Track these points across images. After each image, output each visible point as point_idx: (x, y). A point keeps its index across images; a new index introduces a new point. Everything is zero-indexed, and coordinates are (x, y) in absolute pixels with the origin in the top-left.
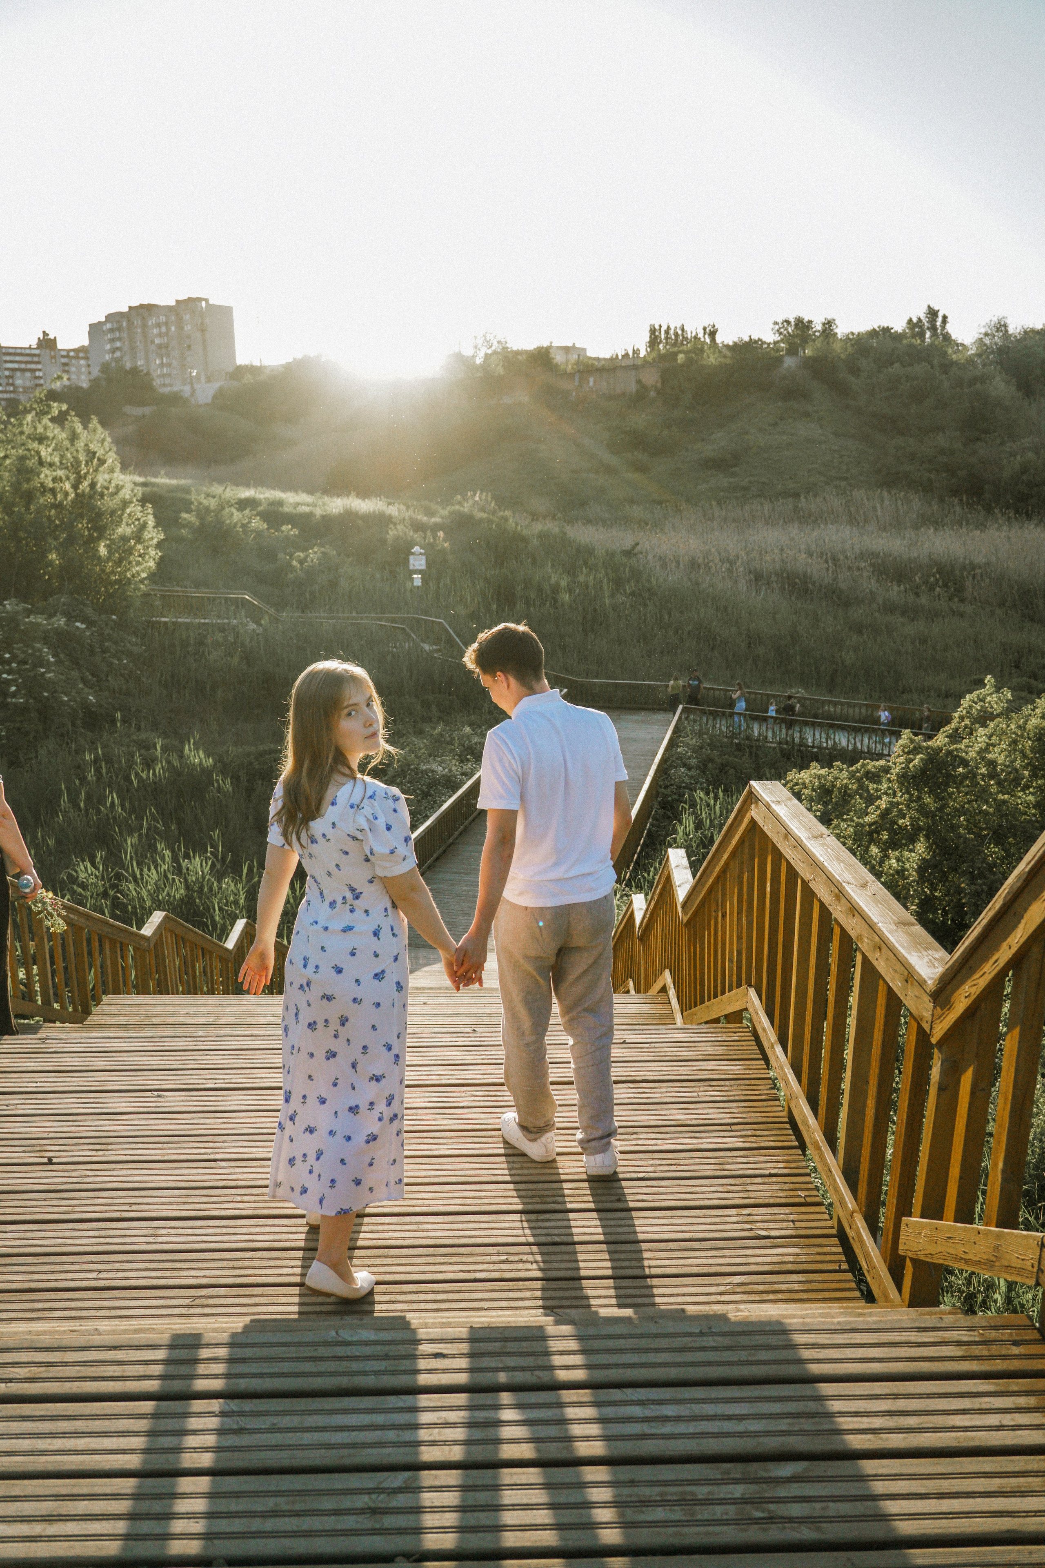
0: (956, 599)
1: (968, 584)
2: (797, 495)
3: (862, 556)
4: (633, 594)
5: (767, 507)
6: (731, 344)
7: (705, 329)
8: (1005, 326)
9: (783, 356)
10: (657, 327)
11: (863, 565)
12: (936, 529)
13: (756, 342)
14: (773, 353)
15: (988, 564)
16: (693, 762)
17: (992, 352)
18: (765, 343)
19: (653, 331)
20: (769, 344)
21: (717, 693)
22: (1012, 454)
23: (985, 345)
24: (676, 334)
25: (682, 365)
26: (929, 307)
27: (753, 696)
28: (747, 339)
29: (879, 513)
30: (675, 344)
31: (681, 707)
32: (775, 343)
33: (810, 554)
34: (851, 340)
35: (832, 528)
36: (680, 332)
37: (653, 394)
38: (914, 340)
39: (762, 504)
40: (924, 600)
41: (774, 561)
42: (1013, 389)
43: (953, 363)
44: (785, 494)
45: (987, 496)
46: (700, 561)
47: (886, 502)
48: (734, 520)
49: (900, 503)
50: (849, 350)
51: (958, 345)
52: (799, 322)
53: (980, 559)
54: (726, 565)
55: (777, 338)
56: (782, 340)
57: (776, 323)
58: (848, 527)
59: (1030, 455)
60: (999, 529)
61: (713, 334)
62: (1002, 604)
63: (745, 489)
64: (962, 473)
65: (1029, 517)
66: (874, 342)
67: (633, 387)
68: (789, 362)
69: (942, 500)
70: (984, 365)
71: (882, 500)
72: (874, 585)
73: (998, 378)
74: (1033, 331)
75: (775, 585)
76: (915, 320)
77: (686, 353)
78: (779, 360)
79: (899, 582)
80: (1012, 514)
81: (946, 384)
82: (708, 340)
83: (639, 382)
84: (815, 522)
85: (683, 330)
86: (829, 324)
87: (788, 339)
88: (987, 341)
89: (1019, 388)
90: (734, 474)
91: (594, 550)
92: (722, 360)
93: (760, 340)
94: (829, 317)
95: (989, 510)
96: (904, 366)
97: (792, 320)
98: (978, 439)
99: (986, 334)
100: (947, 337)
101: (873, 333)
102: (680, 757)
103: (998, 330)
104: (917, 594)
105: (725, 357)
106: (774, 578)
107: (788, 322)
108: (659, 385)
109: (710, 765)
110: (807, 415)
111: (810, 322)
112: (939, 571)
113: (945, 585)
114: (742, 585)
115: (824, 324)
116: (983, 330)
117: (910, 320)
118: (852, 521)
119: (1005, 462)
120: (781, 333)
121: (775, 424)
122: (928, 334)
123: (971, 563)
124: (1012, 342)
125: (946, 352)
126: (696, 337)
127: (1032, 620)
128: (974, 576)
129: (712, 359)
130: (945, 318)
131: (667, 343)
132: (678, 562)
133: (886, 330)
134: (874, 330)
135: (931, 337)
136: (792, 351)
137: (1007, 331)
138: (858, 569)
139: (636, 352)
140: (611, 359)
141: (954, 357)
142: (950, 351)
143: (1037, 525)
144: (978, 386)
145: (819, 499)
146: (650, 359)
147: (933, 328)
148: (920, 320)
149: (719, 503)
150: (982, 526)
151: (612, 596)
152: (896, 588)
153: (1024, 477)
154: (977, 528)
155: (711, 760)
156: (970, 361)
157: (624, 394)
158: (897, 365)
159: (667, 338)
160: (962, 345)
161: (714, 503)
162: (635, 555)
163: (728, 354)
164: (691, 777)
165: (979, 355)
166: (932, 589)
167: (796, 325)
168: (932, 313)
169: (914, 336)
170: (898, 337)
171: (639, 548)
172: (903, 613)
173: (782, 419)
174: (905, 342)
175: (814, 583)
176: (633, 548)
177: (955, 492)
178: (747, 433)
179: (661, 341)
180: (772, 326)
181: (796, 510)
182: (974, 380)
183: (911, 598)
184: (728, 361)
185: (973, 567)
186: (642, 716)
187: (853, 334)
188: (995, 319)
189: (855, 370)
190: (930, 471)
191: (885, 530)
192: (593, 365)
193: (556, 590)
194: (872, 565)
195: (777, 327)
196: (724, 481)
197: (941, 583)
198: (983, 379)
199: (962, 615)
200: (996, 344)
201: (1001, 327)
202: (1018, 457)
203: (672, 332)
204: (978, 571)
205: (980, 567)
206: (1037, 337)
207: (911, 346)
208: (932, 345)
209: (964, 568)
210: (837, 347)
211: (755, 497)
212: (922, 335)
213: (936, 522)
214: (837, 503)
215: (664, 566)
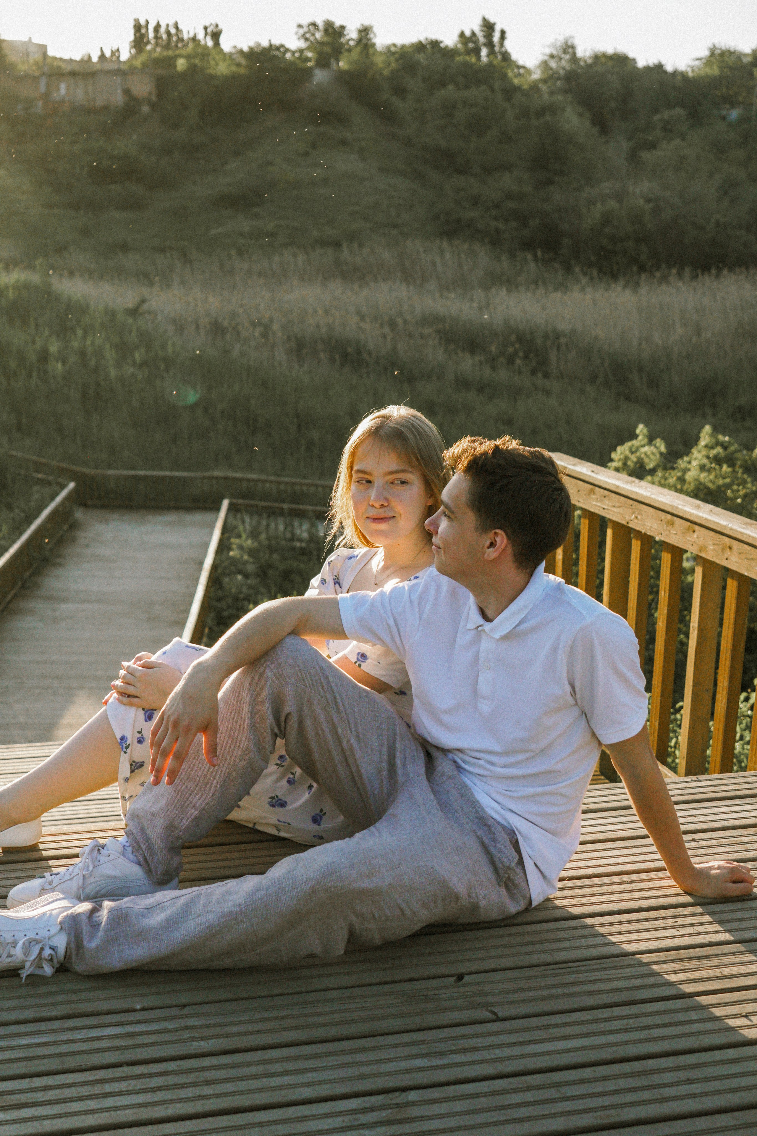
0: (539, 375)
1: (553, 356)
2: (337, 245)
3: (425, 320)
4: (143, 364)
5: (301, 258)
6: (246, 49)
7: (206, 28)
8: (573, 47)
9: (312, 68)
10: (143, 22)
11: (426, 331)
12: (509, 290)
13: (278, 48)
14: (300, 65)
15: (573, 332)
16: (250, 568)
17: (559, 78)
18: (287, 50)
19: (138, 27)
20: (293, 53)
21: (267, 485)
22: (591, 202)
23: (551, 69)
24: (168, 33)
25: (183, 74)
26: (484, 19)
27: (312, 489)
28: (265, 44)
29: (439, 268)
30: (167, 46)
31: (225, 503)
32: (301, 51)
33: (362, 318)
34: (393, 54)
35: (384, 287)
36: (173, 31)
37: (145, 109)
38: (467, 58)
39: (295, 256)
40: (502, 375)
41: (318, 326)
42: (587, 123)
43: (517, 89)
44: (323, 243)
45: (565, 251)
46: (226, 323)
47: (448, 256)
48: (260, 275)
49: (463, 256)
50: (393, 65)
51: (519, 67)
52: (329, 26)
53: (564, 326)
54: (259, 330)
55: (302, 44)
56: (308, 48)
57: (300, 26)
58: (404, 286)
59: (612, 204)
60: (583, 289)
61: (216, 35)
62: (594, 379)
63: (272, 235)
64: (534, 223)
65: (615, 277)
66: (421, 57)
67: (119, 99)
68: (320, 76)
69: (513, 255)
70: (552, 93)
71: (442, 255)
72: (440, 355)
73: (569, 109)
74: (604, 55)
75: (322, 355)
76: (468, 33)
77: (188, 57)
78: (308, 73)
79: (472, 353)
80: (595, 273)
81: (510, 114)
82: (210, 43)
83: (127, 92)
84: (362, 278)
85: (177, 28)
86: (365, 31)
87: (316, 46)
88: (553, 64)
89: (594, 123)
90: (256, 216)
91: (88, 307)
92: (234, 68)
93: (282, 46)
94: (367, 23)
95: (568, 268)
96: (459, 89)
97: (321, 25)
98: (551, 182)
99: (552, 56)
100: (506, 56)
101: (420, 47)
102: (234, 561)
103: (565, 51)
104: (494, 368)
105: (239, 65)
106: (320, 346)
107: (314, 25)
108: (154, 98)
109: (271, 572)
110: (344, 143)
111: (343, 27)
112: (519, 340)
113: (526, 357)
114: (281, 355)
115: (360, 31)
116: (548, 51)
117: (462, 34)
118: (407, 278)
119: (584, 211)
120: (307, 39)
121: (306, 154)
122: (484, 52)
123: (554, 330)
124: (582, 67)
125: (505, 75)
126: (194, 39)
127: (628, 398)
128: (558, 347)
129: (222, 69)
130: (503, 33)
131: (157, 44)
132: (197, 326)
133: (435, 44)
134: (420, 43)
135: (488, 56)
136: (323, 62)
137: (574, 54)
138: (422, 336)
139: (116, 53)
140: (82, 61)
141: (516, 81)
142: (510, 74)
143: (625, 287)
144: (548, 118)
145: (366, 250)
146: (138, 63)
147: (490, 44)
148: (474, 34)
149: (240, 253)
150: (562, 287)
151: (118, 365)
152: (470, 361)
153: (607, 230)
154: (556, 289)
155: (270, 566)
156: (535, 87)
157: (106, 108)
158: (451, 87)
159: (156, 38)
160: (524, 67)
161: (233, 253)
162: (142, 314)
163: (243, 62)
164: (250, 587)
165: (545, 81)
166: (511, 361)
167: (326, 31)
168: (488, 27)
169: (468, 52)
170: (449, 53)
171: (145, 306)
172: (480, 390)
173: (314, 147)
174: (458, 59)
175: (370, 353)
176: (139, 306)
177: (528, 245)
178: (270, 163)
179: (148, 42)
180: (295, 29)
181: (337, 262)
182: (541, 112)
183: (487, 371)
184: (243, 71)
185: (557, 335)
186: (171, 517)
187: (394, 45)
188: (561, 39)
189: (400, 91)
190: (497, 219)
191: (448, 289)
192: (59, 67)
193: (44, 356)
194: (438, 332)
195: (301, 31)
196: (245, 224)
197: (521, 354)
198: (552, 109)
199: (547, 392)
200: (564, 69)
201: (569, 48)
202: (599, 206)
203: (163, 30)
204: (563, 340)
205: (565, 336)
206: (610, 63)
207: (466, 64)
208: (490, 65)
209: (546, 336)
210: (379, 61)
211: (285, 245)
212: (477, 51)
213: (509, 281)
214: (387, 255)
215: (180, 329)
